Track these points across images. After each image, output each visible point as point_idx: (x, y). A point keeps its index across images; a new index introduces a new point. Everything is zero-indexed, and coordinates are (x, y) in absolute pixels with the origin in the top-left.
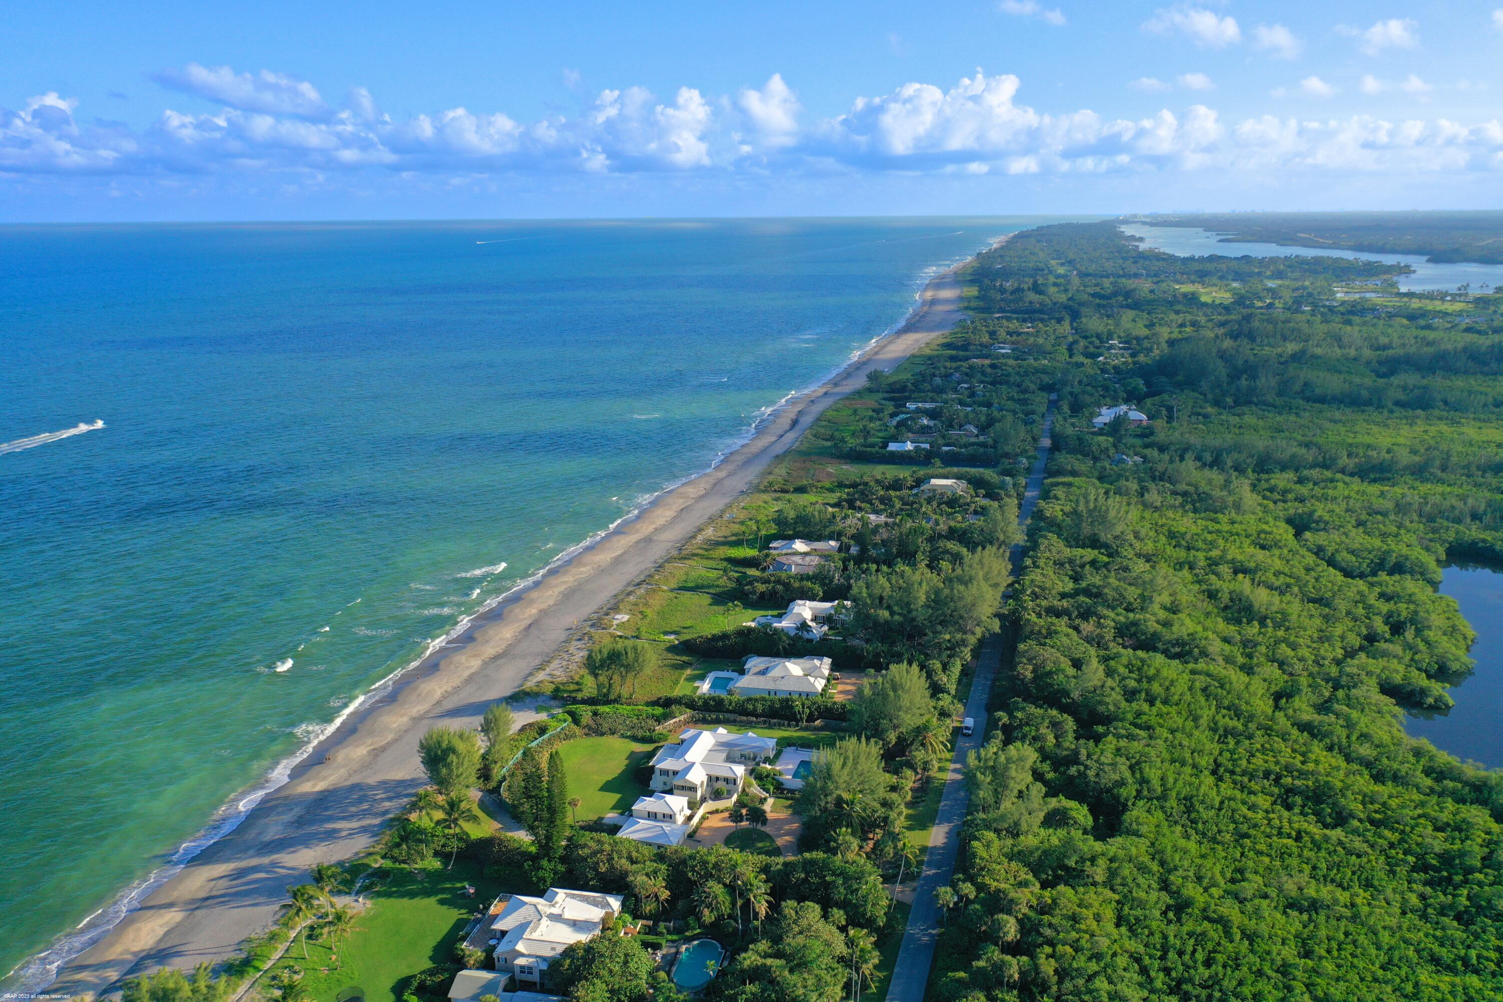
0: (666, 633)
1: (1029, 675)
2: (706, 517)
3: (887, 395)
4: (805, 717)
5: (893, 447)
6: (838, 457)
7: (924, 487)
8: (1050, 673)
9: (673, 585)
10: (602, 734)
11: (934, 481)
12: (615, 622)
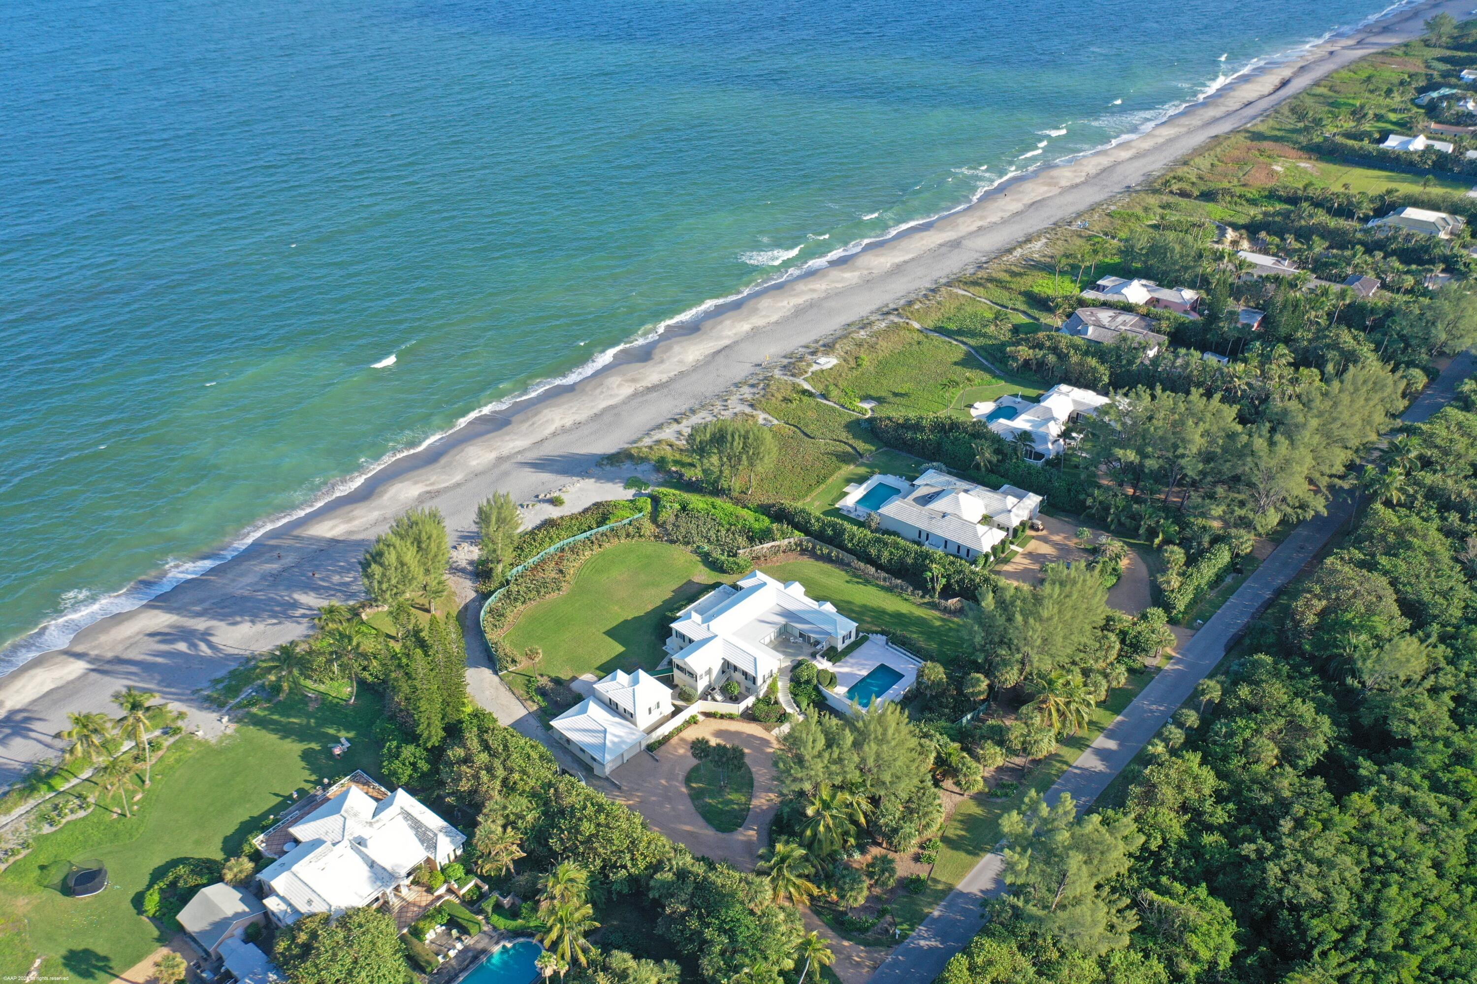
0: (866, 398)
1: (1311, 619)
2: (1053, 220)
3: (1448, 53)
4: (938, 588)
5: (1393, 142)
6: (1302, 149)
7: (1391, 220)
8: (1347, 627)
9: (930, 323)
10: (672, 542)
11: (1411, 213)
12: (815, 368)
